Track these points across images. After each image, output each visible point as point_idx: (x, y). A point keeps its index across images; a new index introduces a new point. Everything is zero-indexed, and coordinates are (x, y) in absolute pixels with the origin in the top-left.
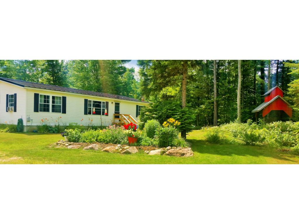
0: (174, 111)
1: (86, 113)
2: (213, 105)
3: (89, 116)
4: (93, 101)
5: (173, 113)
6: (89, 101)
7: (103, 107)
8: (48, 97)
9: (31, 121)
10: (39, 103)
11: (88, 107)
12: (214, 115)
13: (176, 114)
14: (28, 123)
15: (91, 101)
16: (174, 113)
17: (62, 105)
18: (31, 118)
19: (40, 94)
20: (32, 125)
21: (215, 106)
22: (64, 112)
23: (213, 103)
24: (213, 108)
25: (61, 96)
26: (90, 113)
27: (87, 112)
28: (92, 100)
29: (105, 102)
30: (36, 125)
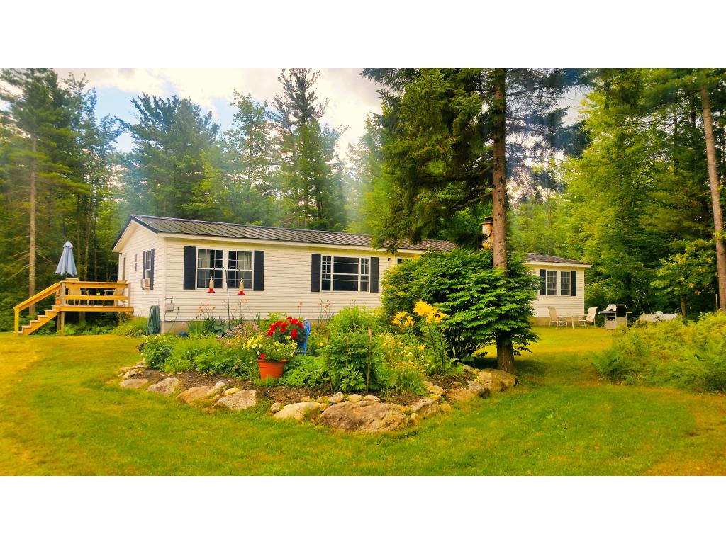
0: (456, 281)
1: (315, 288)
2: (715, 255)
3: (323, 294)
4: (336, 259)
5: (452, 284)
6: (324, 258)
7: (362, 271)
8: (220, 254)
9: (176, 310)
10: (197, 268)
11: (322, 273)
12: (720, 282)
13: (463, 289)
14: (168, 314)
15: (329, 258)
16: (455, 284)
17: (253, 270)
18: (176, 304)
19: (199, 247)
20: (179, 318)
21: (719, 256)
22: (259, 286)
23: (714, 247)
24: (715, 261)
25: (252, 250)
26: (326, 287)
27: (319, 284)
28: (333, 255)
29: (367, 260)
30: (188, 318)
